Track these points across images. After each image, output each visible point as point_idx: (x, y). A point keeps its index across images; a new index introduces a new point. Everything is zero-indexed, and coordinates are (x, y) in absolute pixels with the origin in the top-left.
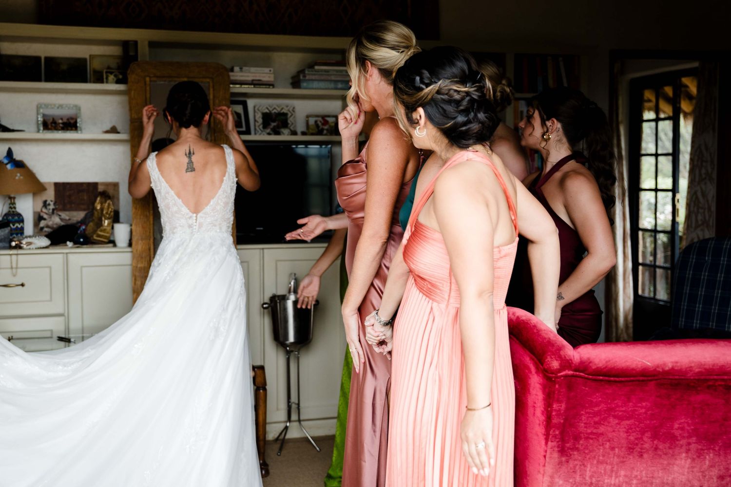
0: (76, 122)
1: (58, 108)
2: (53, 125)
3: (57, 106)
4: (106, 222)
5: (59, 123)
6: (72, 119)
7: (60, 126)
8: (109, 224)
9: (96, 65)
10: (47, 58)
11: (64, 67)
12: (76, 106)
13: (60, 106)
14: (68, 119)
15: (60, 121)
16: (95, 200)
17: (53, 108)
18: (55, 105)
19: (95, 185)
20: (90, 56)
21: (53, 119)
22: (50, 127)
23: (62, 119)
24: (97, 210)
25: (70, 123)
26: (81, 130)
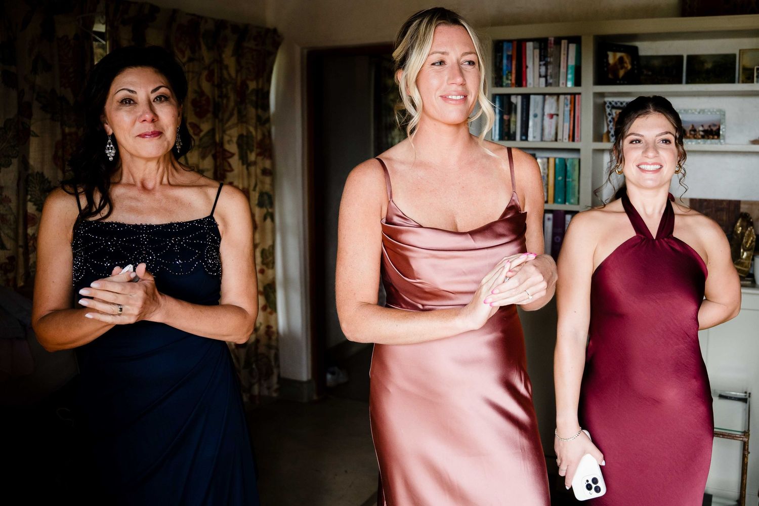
0: (719, 129)
1: (699, 113)
2: (692, 133)
3: (698, 111)
4: (745, 254)
5: (699, 131)
6: (715, 125)
7: (699, 134)
8: (748, 257)
9: (747, 61)
10: (689, 57)
11: (709, 66)
12: (720, 111)
13: (702, 111)
14: (710, 126)
15: (701, 129)
16: (736, 222)
17: (693, 113)
18: (696, 110)
19: (737, 204)
20: (740, 50)
21: (693, 126)
22: (688, 135)
23: (703, 126)
24: (737, 234)
25: (712, 130)
26: (724, 139)
